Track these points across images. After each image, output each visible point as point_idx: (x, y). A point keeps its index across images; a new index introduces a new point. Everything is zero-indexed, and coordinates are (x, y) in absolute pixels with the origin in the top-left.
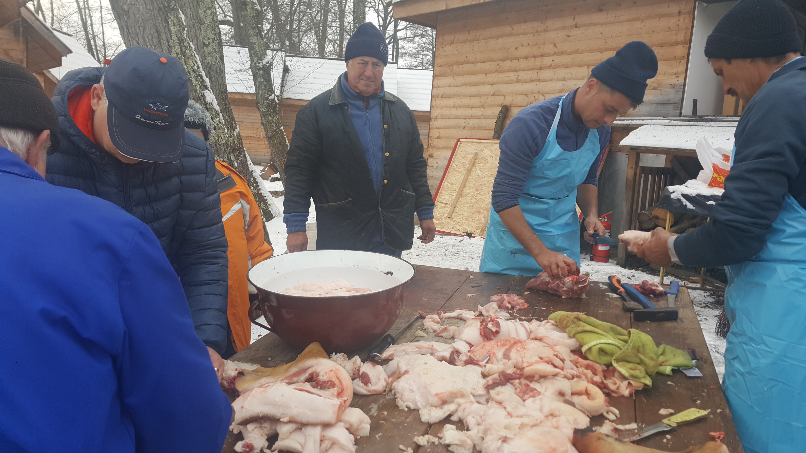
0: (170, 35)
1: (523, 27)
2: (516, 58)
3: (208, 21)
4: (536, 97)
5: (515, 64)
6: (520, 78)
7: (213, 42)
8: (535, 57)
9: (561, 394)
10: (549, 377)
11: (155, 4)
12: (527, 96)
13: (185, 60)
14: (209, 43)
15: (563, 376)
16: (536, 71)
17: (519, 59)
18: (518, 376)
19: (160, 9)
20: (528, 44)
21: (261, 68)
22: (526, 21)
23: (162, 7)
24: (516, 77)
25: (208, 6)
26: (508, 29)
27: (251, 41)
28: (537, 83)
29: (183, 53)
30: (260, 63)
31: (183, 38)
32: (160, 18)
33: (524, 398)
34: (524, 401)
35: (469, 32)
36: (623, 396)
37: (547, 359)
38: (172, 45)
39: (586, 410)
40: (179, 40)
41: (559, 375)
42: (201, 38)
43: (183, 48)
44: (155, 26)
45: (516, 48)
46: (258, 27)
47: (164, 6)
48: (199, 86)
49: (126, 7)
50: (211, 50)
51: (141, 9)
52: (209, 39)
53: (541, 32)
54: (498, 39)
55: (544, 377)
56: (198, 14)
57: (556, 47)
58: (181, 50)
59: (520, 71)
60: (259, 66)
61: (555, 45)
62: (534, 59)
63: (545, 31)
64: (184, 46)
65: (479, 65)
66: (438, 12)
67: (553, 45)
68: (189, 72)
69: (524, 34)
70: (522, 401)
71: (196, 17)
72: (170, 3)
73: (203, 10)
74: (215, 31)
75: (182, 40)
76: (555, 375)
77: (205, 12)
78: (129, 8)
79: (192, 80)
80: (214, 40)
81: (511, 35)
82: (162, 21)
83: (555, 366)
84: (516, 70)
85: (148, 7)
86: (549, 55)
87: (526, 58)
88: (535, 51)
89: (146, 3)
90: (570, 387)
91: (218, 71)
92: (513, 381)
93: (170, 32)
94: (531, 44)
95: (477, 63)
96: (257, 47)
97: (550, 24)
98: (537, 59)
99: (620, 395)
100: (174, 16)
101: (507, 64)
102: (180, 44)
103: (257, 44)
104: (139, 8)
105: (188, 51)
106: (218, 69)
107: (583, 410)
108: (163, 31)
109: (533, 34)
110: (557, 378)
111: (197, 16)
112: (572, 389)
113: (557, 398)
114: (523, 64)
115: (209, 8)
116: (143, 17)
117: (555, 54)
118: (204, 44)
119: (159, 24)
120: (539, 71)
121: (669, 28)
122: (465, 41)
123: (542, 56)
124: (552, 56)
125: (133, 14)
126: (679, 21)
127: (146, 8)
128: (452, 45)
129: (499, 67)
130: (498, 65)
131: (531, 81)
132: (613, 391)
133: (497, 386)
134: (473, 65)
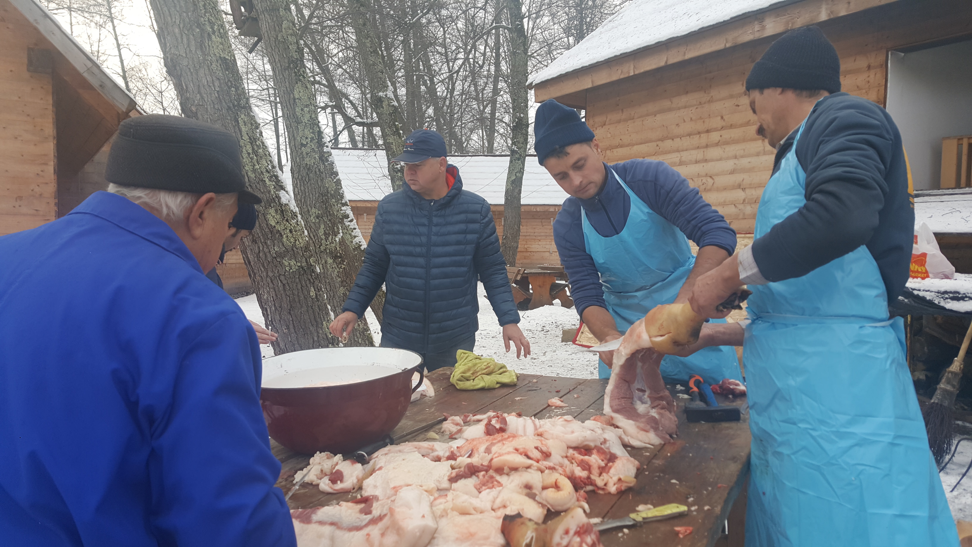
0: (241, 134)
1: (683, 100)
2: (677, 137)
3: (306, 119)
4: (704, 181)
5: (677, 143)
6: (683, 159)
7: (311, 141)
8: (699, 133)
9: (528, 487)
10: (520, 469)
11: (224, 104)
12: (693, 180)
13: (257, 160)
14: (307, 143)
15: (536, 468)
16: (702, 150)
17: (680, 137)
18: (485, 468)
19: (229, 108)
20: (691, 118)
21: (399, 171)
22: (687, 93)
23: (231, 106)
24: (678, 159)
25: (305, 104)
26: (666, 103)
27: (388, 141)
28: (704, 164)
29: (255, 152)
30: (398, 165)
31: (255, 137)
32: (229, 118)
33: (481, 490)
34: (480, 492)
35: (622, 110)
36: (610, 493)
37: (521, 450)
38: (243, 145)
39: (549, 503)
40: (250, 139)
41: (532, 467)
42: (299, 138)
43: (255, 147)
44: (225, 126)
45: (677, 125)
46: (395, 125)
47: (233, 105)
48: (273, 187)
49: (194, 109)
50: (309, 150)
51: (209, 109)
52: (307, 138)
53: (705, 103)
54: (655, 116)
55: (515, 469)
56: (295, 112)
57: (724, 120)
58: (253, 149)
59: (683, 151)
60: (397, 168)
61: (722, 117)
62: (698, 136)
63: (710, 102)
64: (257, 146)
65: (635, 147)
66: (587, 90)
67: (719, 118)
68: (262, 172)
69: (685, 107)
70: (477, 493)
71: (293, 116)
72: (240, 101)
73: (300, 108)
74: (313, 129)
75: (254, 139)
76: (528, 467)
77: (302, 110)
78: (197, 110)
79: (265, 181)
80: (312, 139)
81: (670, 110)
82: (231, 120)
83: (529, 457)
84: (678, 151)
85: (216, 106)
86: (716, 130)
87: (689, 135)
88: (700, 126)
89: (213, 103)
90: (541, 480)
91: (318, 173)
92: (479, 474)
93: (240, 131)
94: (693, 118)
95: (633, 145)
96: (394, 147)
97: (715, 93)
98: (702, 135)
99: (606, 492)
100: (245, 115)
101: (668, 144)
102: (251, 144)
103: (394, 144)
104: (207, 108)
105: (261, 151)
106: (317, 170)
107: (544, 503)
108: (233, 131)
109: (695, 107)
110: (529, 470)
111: (294, 114)
112: (543, 482)
113: (520, 490)
114: (686, 142)
115: (307, 106)
116: (212, 118)
117: (722, 127)
118: (302, 145)
119: (228, 124)
120: (705, 150)
121: (858, 87)
122: (619, 122)
123: (708, 131)
124: (720, 130)
125: (201, 114)
126: (869, 77)
127: (214, 107)
128: (604, 127)
129: (658, 148)
130: (657, 145)
131: (697, 162)
132: (599, 488)
133: (461, 479)
134: (628, 148)
